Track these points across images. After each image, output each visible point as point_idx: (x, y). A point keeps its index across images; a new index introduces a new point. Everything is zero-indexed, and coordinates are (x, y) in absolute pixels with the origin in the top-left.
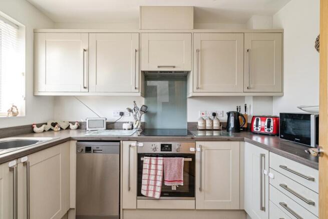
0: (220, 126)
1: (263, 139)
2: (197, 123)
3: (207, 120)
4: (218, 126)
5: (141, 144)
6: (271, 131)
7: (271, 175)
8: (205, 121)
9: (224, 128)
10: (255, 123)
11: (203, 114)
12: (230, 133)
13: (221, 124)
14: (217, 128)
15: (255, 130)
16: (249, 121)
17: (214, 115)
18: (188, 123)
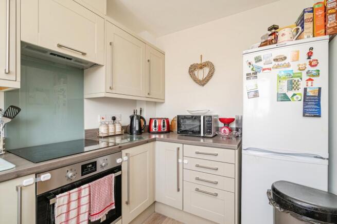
0: (122, 130)
1: (160, 136)
2: (98, 129)
3: (110, 125)
4: (120, 130)
5: (45, 177)
6: (166, 130)
7: (186, 161)
8: (108, 126)
9: (126, 132)
10: (153, 124)
11: (103, 118)
12: (134, 136)
13: (123, 128)
14: (120, 133)
15: (154, 130)
16: (147, 124)
17: (114, 119)
18: (86, 131)
